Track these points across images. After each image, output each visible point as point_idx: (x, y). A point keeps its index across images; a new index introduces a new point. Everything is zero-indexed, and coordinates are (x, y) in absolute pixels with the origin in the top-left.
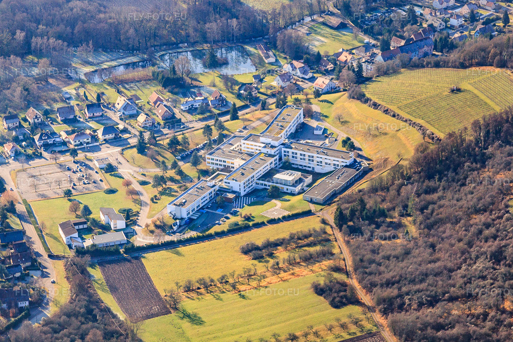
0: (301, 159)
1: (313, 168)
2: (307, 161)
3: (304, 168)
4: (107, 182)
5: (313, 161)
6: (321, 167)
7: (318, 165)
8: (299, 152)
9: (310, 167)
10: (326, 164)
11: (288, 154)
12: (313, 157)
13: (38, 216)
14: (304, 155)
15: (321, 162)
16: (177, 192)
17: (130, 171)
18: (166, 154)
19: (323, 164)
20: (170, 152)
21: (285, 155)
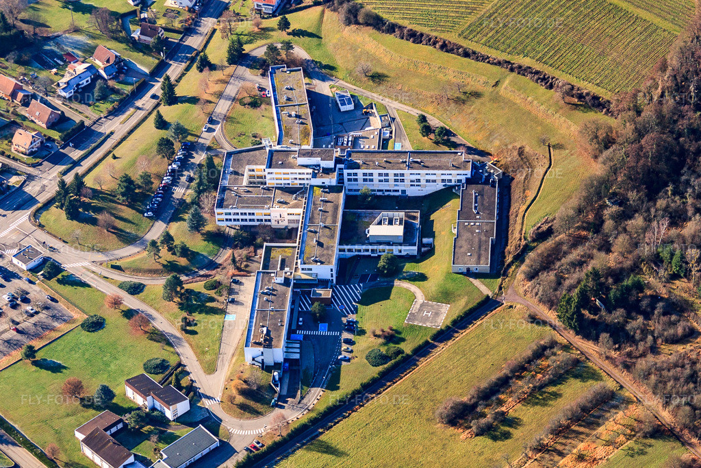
0: (380, 181)
1: (404, 192)
2: (392, 182)
3: (386, 193)
4: (67, 300)
5: (403, 181)
6: (419, 188)
7: (411, 185)
8: (376, 172)
9: (398, 191)
10: (428, 181)
11: (355, 177)
12: (402, 175)
13: (15, 422)
14: (387, 175)
15: (419, 180)
16: (212, 300)
17: (86, 264)
18: (121, 211)
19: (423, 182)
20: (127, 206)
21: (349, 180)
